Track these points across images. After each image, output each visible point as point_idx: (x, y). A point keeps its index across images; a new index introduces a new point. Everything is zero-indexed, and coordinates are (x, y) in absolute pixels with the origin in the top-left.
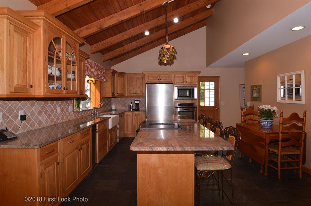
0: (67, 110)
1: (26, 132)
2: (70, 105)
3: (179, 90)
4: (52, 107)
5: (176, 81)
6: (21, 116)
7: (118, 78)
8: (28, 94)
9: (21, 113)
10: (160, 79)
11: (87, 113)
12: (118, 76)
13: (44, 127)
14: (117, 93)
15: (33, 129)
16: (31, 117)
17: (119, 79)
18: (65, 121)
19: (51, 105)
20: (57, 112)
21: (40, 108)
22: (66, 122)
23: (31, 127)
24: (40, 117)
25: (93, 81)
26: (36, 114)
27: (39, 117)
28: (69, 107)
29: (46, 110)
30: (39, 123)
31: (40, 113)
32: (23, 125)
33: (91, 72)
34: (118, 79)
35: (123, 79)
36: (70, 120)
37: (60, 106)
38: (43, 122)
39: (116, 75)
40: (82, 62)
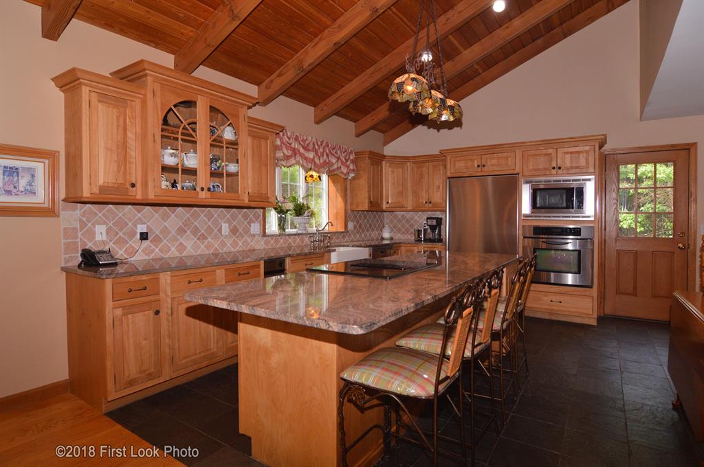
0: (247, 231)
1: (152, 259)
2: (254, 222)
3: (535, 193)
4: (210, 223)
5: (527, 167)
6: (142, 234)
7: (390, 169)
8: (128, 197)
9: (142, 228)
10: (484, 166)
11: (302, 241)
12: (390, 166)
13: (191, 254)
14: (388, 203)
15: (167, 256)
16: (161, 237)
17: (392, 172)
18: (241, 249)
19: (207, 220)
20: (221, 233)
21: (181, 224)
22: (243, 251)
23: (162, 252)
24: (181, 238)
25: (315, 177)
26: (173, 232)
27: (179, 237)
28: (250, 226)
29: (196, 228)
30: (179, 248)
31: (181, 231)
32: (146, 248)
33: (306, 158)
34: (390, 172)
35: (401, 170)
36: (254, 250)
37: (228, 221)
38: (189, 248)
39: (384, 162)
40: (267, 140)
